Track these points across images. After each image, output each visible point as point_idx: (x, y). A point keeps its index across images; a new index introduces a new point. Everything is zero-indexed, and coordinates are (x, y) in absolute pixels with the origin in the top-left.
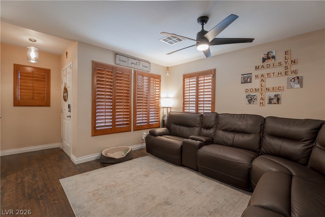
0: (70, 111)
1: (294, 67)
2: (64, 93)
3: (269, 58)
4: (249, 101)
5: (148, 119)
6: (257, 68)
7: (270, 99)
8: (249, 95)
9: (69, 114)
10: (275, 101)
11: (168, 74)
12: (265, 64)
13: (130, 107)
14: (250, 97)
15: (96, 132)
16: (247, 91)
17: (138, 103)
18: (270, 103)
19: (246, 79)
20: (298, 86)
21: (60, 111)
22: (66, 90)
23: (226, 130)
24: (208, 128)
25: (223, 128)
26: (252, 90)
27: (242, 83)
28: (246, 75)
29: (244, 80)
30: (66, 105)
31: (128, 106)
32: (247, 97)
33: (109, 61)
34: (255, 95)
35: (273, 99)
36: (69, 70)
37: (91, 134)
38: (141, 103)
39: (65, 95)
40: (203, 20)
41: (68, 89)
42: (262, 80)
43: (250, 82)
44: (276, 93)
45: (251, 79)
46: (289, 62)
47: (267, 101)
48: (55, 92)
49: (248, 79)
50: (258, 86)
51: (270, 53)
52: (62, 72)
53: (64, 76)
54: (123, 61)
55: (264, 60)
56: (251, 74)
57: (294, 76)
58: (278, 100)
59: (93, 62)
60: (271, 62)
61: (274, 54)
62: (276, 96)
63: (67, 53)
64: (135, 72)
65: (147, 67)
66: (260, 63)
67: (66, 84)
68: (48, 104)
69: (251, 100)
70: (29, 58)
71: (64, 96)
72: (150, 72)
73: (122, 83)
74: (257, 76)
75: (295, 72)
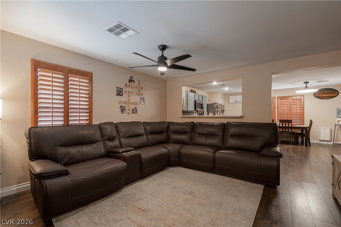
1: (141, 92)
3: (132, 81)
4: (121, 111)
6: (126, 85)
7: (132, 110)
8: (122, 106)
10: (135, 112)
14: (122, 108)
16: (120, 102)
18: (133, 113)
19: (119, 93)
20: (143, 103)
26: (123, 102)
27: (117, 95)
28: (119, 89)
29: (118, 92)
32: (120, 108)
34: (125, 107)
35: (134, 110)
42: (129, 96)
43: (122, 95)
44: (135, 106)
45: (122, 93)
46: (140, 88)
47: (131, 112)
49: (121, 93)
50: (126, 100)
51: (132, 78)
55: (130, 81)
56: (122, 89)
58: (136, 111)
60: (132, 84)
61: (134, 79)
62: (135, 108)
66: (127, 83)
69: (123, 110)
74: (126, 92)
75: (142, 94)
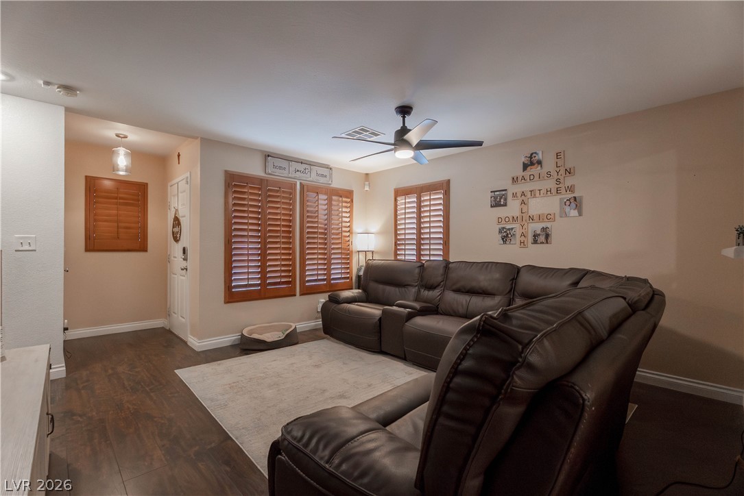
0: (185, 259)
1: (569, 181)
2: (173, 227)
3: (532, 164)
4: (503, 239)
5: (329, 274)
6: (515, 180)
7: (534, 236)
8: (503, 228)
9: (184, 264)
10: (542, 238)
11: (367, 188)
12: (527, 174)
13: (294, 252)
14: (505, 232)
15: (232, 296)
16: (499, 220)
17: (308, 243)
18: (535, 242)
19: (498, 200)
20: (574, 213)
21: (166, 260)
22: (177, 222)
23: (458, 291)
24: (431, 287)
25: (454, 287)
26: (507, 220)
27: (492, 207)
28: (498, 193)
29: (495, 201)
30: (177, 249)
31: (289, 249)
32: (500, 232)
33: (254, 169)
34: (512, 229)
35: (539, 235)
36: (183, 185)
37: (223, 299)
38: (314, 243)
39: (176, 230)
40: (404, 110)
41: (182, 220)
42: (523, 202)
43: (505, 205)
44: (544, 225)
45: (506, 200)
46: (562, 172)
47: (530, 238)
48: (157, 225)
49: (502, 200)
50: (517, 213)
51: (534, 155)
52: (169, 187)
53: (174, 196)
54: (280, 168)
55: (525, 167)
56: (506, 190)
57: (570, 196)
58: (547, 236)
59: (226, 172)
60: (535, 170)
61: (540, 156)
62: (544, 229)
63: (179, 156)
64: (302, 186)
65: (326, 176)
66: (519, 172)
67: (177, 210)
68: (143, 248)
69: (506, 236)
70: (115, 168)
71: (173, 233)
72: (331, 186)
73: (278, 208)
74: (514, 195)
75: (571, 189)
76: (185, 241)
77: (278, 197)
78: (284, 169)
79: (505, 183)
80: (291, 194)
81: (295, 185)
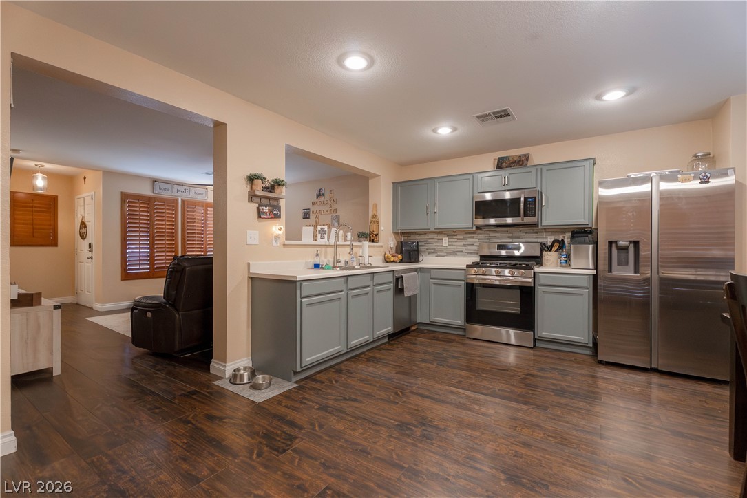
0: (91, 251)
1: (336, 206)
2: (80, 229)
3: (320, 195)
6: (313, 204)
9: (90, 255)
12: (318, 200)
13: (177, 246)
15: (127, 275)
17: (188, 240)
20: (337, 224)
21: (72, 255)
22: (83, 225)
27: (303, 219)
28: (306, 211)
29: (305, 215)
30: (84, 245)
31: (173, 244)
33: (146, 190)
36: (88, 200)
37: (120, 278)
38: (193, 241)
39: (83, 231)
41: (87, 224)
42: (317, 217)
46: (332, 201)
48: (65, 226)
49: (308, 215)
50: (314, 223)
51: (321, 190)
52: (76, 200)
53: (81, 206)
54: (165, 189)
55: (318, 196)
56: (309, 209)
57: (335, 215)
59: (122, 193)
60: (321, 199)
61: (323, 192)
63: (85, 178)
64: (183, 201)
65: (202, 194)
66: (315, 199)
67: (83, 217)
68: (54, 243)
70: (34, 187)
71: (80, 233)
72: (207, 201)
73: (163, 217)
74: (313, 212)
75: (335, 211)
76: (90, 238)
77: (163, 209)
78: (168, 190)
79: (309, 206)
80: (173, 206)
81: (177, 200)
